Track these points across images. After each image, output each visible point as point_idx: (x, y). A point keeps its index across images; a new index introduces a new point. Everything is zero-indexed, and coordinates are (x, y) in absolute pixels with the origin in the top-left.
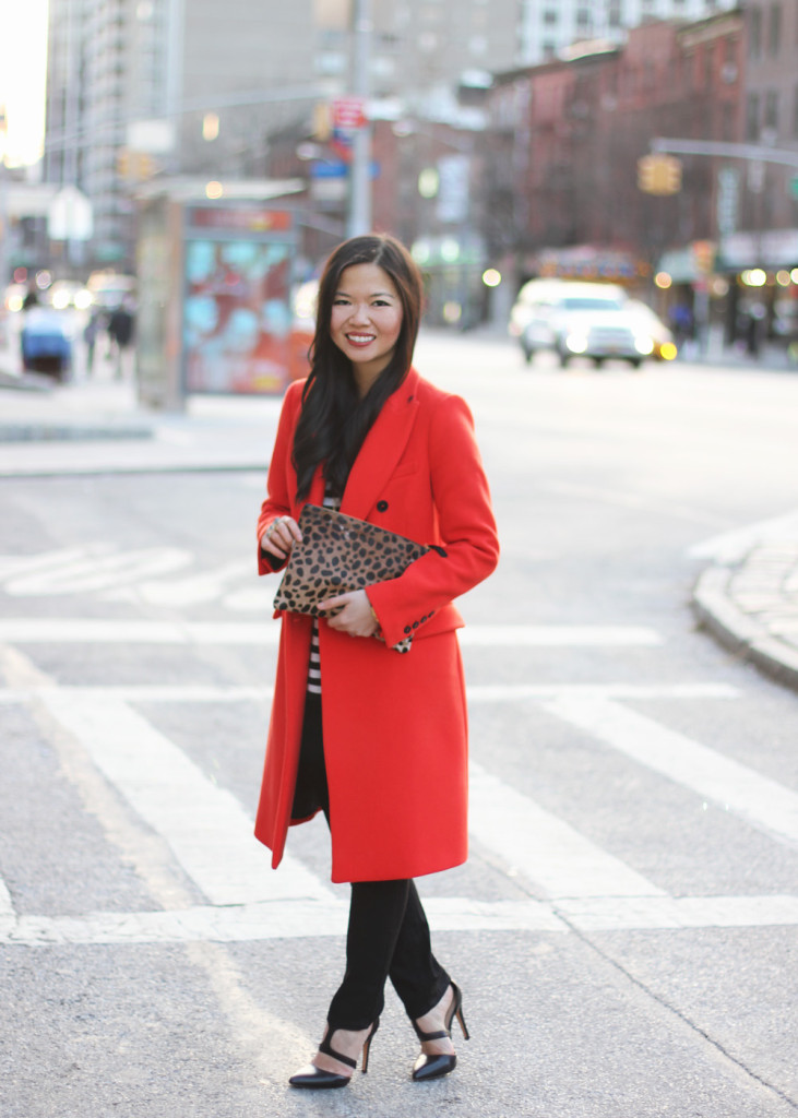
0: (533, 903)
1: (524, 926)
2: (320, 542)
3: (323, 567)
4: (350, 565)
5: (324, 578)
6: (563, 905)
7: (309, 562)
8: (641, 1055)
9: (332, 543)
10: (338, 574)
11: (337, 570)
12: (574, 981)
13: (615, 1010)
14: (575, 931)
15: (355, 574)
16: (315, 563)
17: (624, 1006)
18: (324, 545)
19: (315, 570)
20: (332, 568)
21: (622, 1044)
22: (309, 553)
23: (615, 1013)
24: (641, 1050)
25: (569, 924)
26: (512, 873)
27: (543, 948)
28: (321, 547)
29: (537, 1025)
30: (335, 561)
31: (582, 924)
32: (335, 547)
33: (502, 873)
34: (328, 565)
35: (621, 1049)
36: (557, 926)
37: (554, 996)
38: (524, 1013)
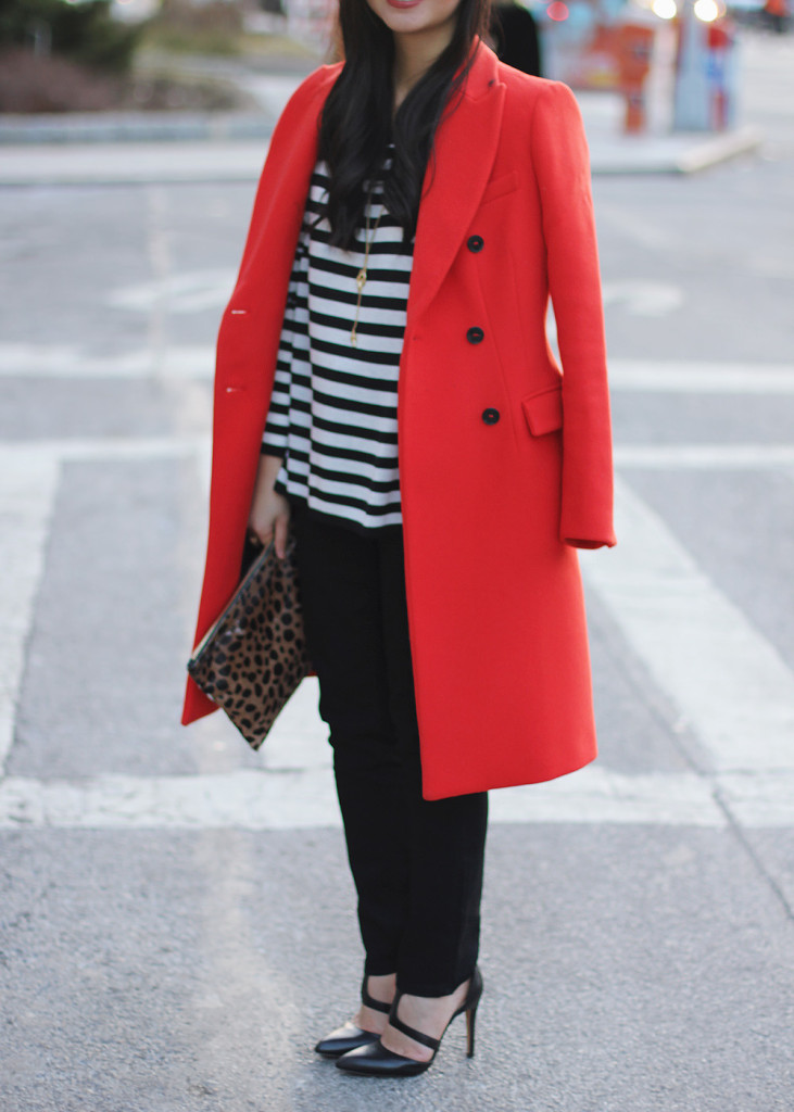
0: (691, 778)
1: (666, 817)
2: (234, 669)
3: (259, 679)
4: (267, 642)
5: (270, 684)
6: (729, 783)
7: (247, 693)
8: (760, 1057)
9: (241, 655)
10: (272, 663)
11: (267, 663)
12: (706, 915)
13: (748, 969)
14: (735, 829)
15: (278, 640)
16: (251, 687)
17: (763, 963)
18: (239, 666)
19: (259, 691)
20: (264, 668)
21: (740, 1035)
22: (239, 688)
23: (747, 975)
24: (764, 1048)
25: (729, 816)
26: (679, 727)
27: (683, 854)
28: (239, 671)
29: (629, 994)
30: (258, 660)
31: (747, 817)
32: (246, 654)
33: (665, 726)
34: (259, 672)
35: (736, 1043)
36: (712, 817)
37: (668, 943)
38: (617, 971)
